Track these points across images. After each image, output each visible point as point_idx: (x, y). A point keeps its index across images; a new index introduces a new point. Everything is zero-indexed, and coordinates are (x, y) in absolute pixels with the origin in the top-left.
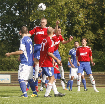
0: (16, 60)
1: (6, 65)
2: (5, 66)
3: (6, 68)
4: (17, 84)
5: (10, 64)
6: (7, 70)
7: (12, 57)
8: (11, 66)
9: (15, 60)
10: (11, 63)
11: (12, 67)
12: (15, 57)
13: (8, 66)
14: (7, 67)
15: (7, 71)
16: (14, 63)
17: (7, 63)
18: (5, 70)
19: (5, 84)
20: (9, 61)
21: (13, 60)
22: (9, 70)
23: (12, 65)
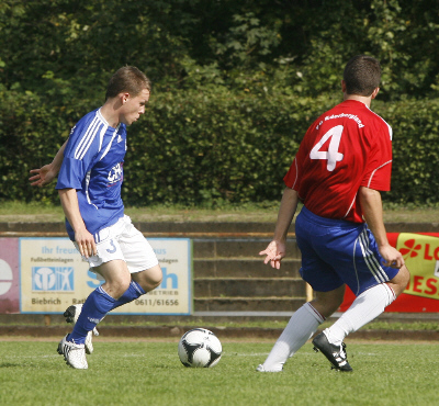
0: (243, 111)
1: (153, 152)
2: (145, 157)
3: (149, 180)
4: (253, 319)
5: (183, 141)
6: (161, 200)
7: (203, 81)
8: (198, 160)
9: (234, 106)
10: (195, 136)
11: (205, 168)
12: (233, 86)
13: (166, 158)
14: (164, 174)
15: (160, 207)
16: (218, 130)
17: (161, 137)
18: (146, 193)
19: (140, 324)
20: (180, 117)
21: (214, 108)
22: (176, 201)
23: (206, 150)
